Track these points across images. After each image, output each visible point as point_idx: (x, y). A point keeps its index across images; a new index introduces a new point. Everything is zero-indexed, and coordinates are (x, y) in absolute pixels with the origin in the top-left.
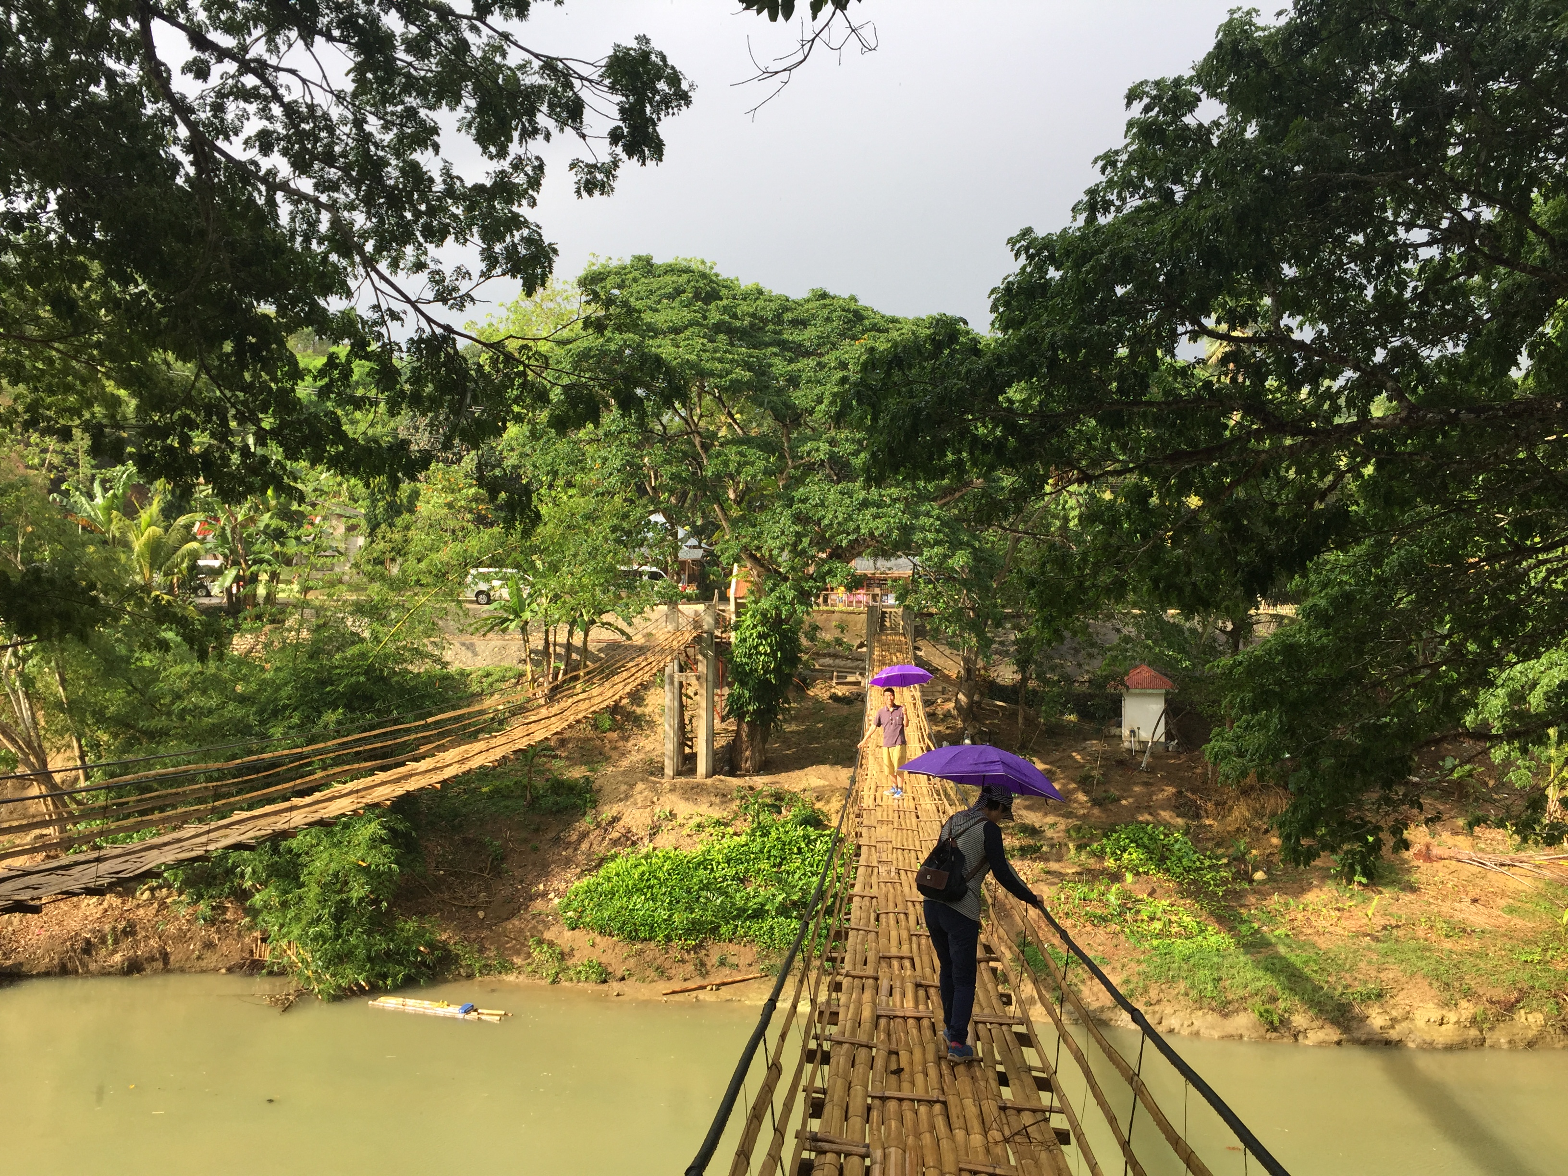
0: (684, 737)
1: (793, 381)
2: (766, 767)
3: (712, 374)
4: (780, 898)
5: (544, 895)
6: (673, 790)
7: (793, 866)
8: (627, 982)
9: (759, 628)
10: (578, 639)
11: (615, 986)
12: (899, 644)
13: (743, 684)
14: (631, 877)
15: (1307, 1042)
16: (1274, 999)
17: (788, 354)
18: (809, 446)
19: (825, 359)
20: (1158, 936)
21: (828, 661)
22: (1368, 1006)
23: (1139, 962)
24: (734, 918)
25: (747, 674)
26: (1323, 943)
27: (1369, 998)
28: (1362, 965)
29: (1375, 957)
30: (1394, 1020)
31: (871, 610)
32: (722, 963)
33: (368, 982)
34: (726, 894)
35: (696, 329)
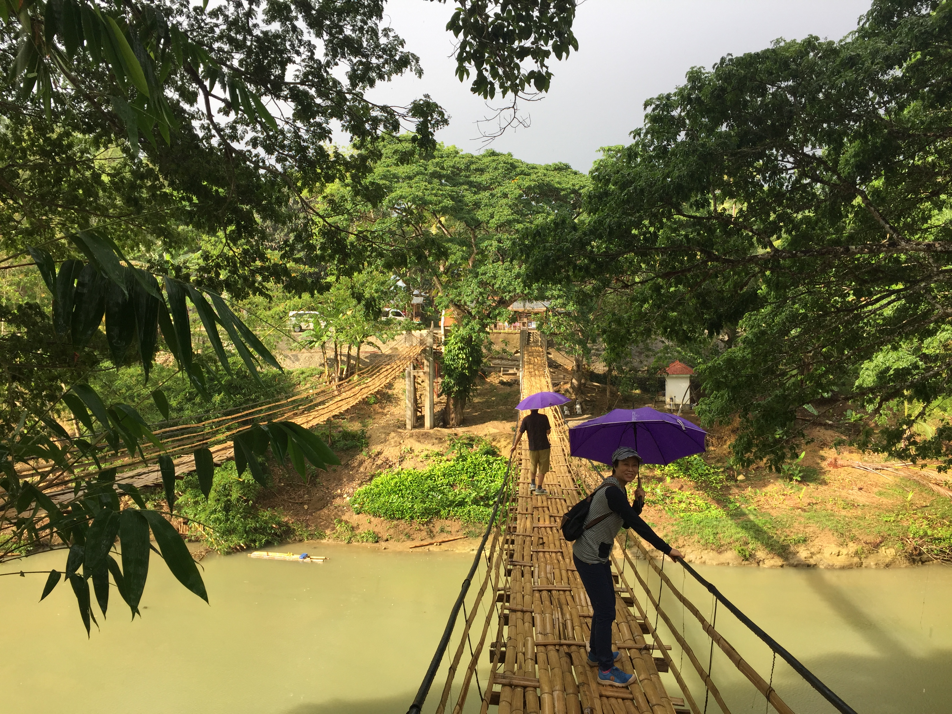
0: (417, 406)
1: (477, 205)
2: (464, 422)
3: (431, 203)
4: (474, 495)
5: (341, 496)
6: (411, 436)
7: (480, 477)
8: (390, 542)
9: (459, 344)
10: (354, 351)
11: (383, 544)
12: (539, 352)
13: (450, 376)
14: (390, 485)
15: (765, 566)
16: (747, 544)
17: (474, 189)
18: (486, 243)
19: (494, 192)
20: (684, 511)
21: (497, 361)
22: (798, 547)
23: (673, 525)
24: (449, 506)
25: (453, 371)
26: (774, 513)
27: (799, 542)
28: (796, 524)
29: (803, 520)
30: (812, 554)
31: (522, 332)
32: (442, 531)
33: (246, 545)
34: (443, 493)
35: (421, 177)
